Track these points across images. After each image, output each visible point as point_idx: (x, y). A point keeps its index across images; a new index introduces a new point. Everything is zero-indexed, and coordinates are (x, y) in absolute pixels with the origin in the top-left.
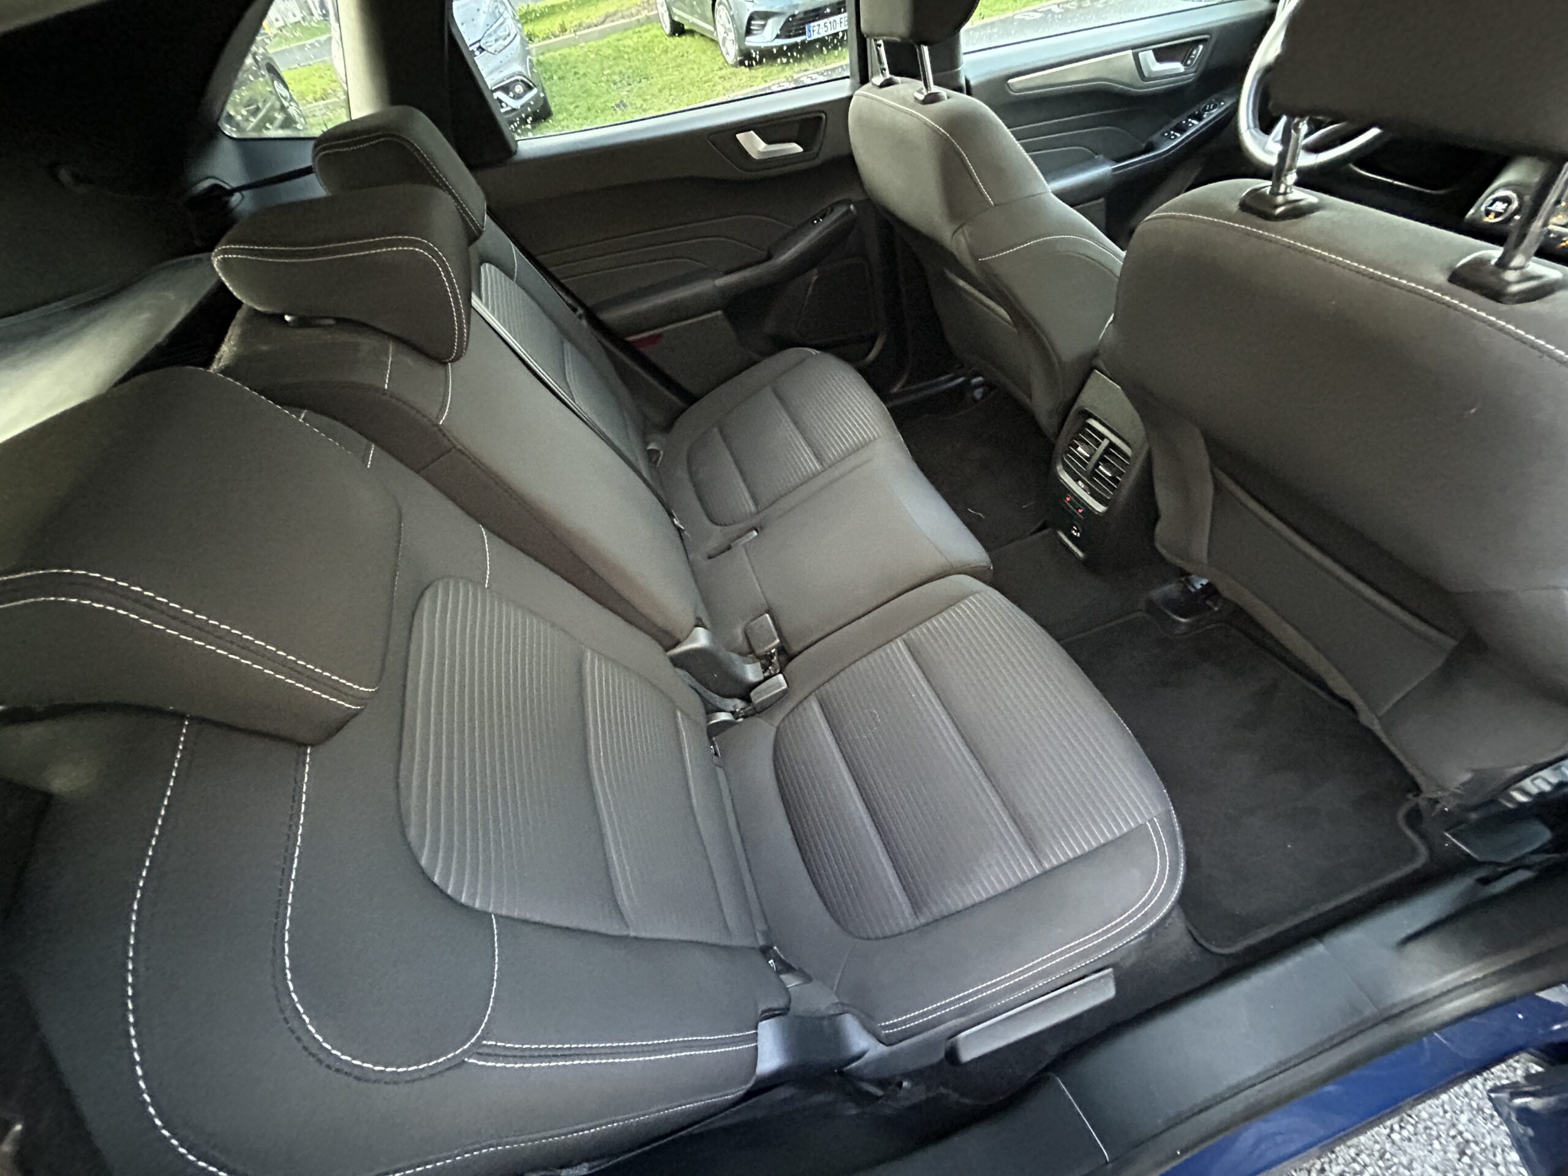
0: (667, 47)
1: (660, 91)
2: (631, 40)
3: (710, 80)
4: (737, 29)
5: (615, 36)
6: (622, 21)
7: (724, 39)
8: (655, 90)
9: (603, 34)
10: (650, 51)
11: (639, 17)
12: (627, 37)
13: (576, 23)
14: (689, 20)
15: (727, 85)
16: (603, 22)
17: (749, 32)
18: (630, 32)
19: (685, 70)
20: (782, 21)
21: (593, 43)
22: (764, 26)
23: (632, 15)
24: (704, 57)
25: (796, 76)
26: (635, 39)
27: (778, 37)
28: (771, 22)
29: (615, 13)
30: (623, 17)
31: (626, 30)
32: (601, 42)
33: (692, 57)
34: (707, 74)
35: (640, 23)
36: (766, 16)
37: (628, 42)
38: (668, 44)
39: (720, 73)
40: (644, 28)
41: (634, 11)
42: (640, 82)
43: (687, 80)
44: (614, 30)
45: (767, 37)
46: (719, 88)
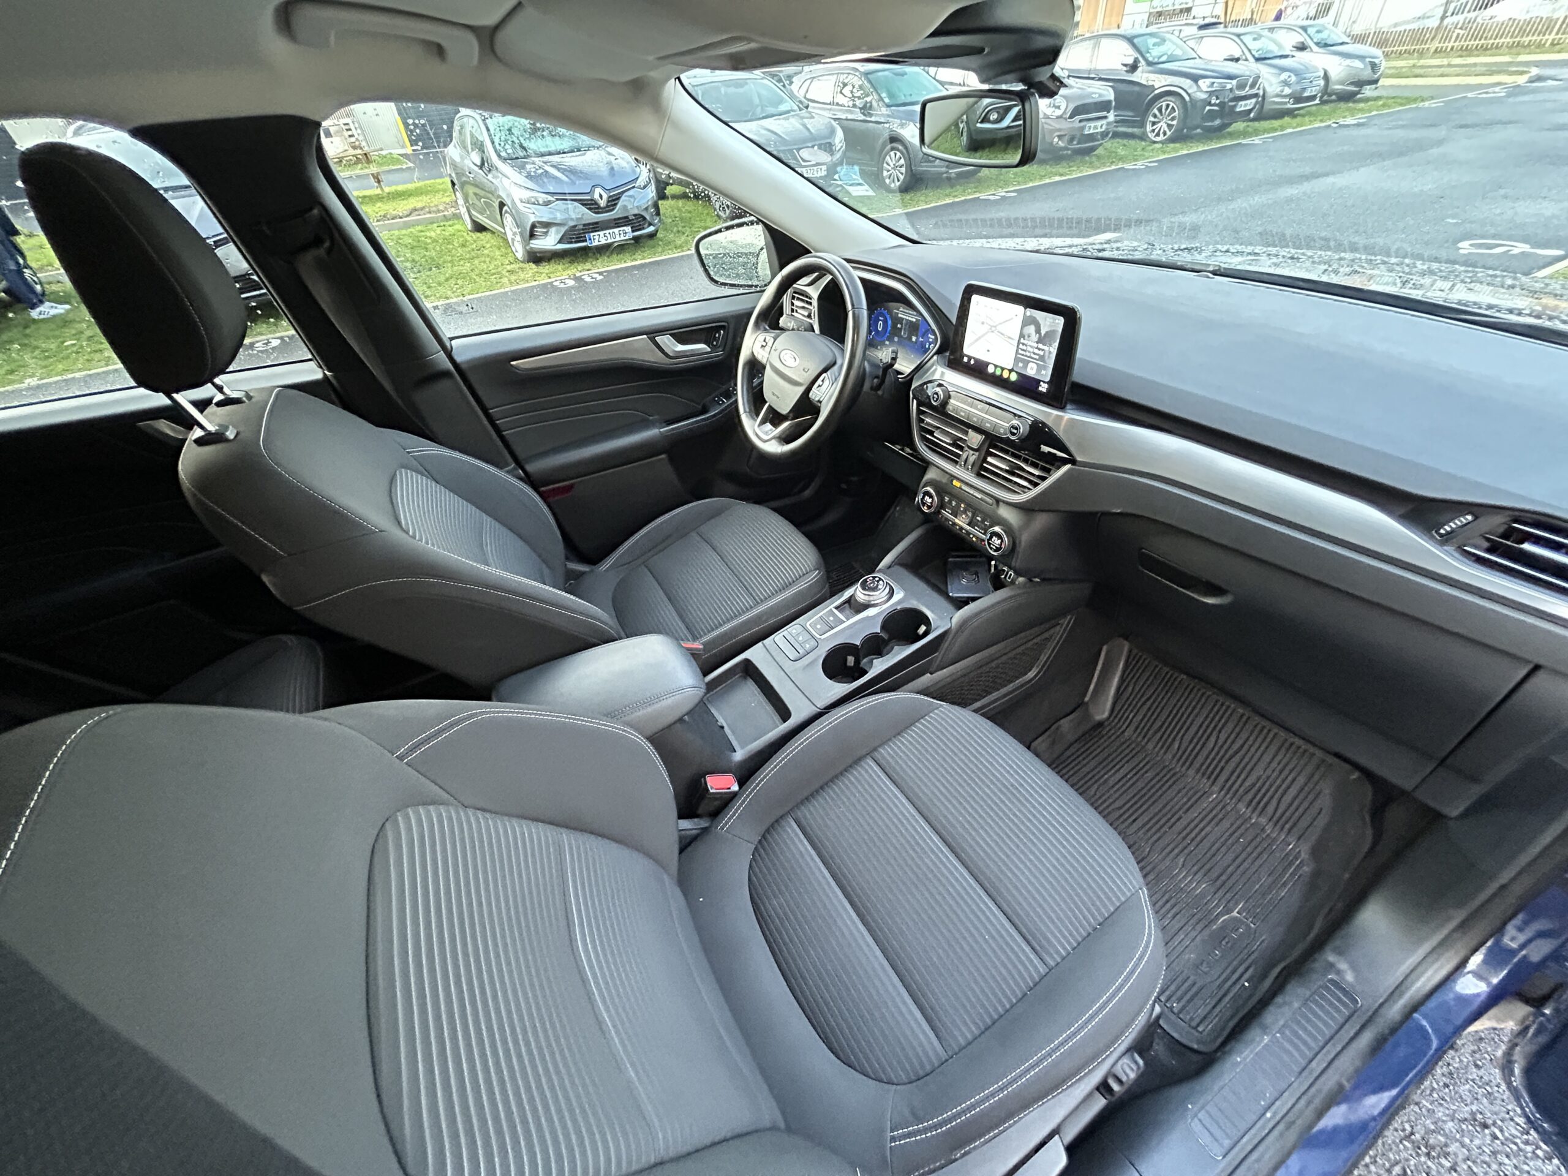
0: (466, 241)
1: (447, 280)
2: (434, 232)
3: (498, 273)
4: (521, 234)
5: (420, 228)
6: (428, 216)
7: (513, 240)
8: (442, 279)
9: (407, 225)
10: (449, 243)
11: (446, 213)
12: (431, 229)
13: (382, 213)
14: (483, 220)
15: (513, 278)
16: (408, 216)
17: (532, 236)
18: (435, 225)
19: (476, 262)
20: (563, 230)
21: (396, 233)
22: (546, 233)
23: (439, 211)
24: (498, 253)
25: (578, 274)
26: (438, 232)
27: (560, 242)
28: (553, 230)
29: (422, 209)
30: (430, 212)
31: (432, 223)
32: (404, 232)
33: (486, 252)
34: (497, 267)
35: (446, 218)
36: (547, 225)
37: (433, 234)
38: (469, 238)
39: (509, 268)
40: (450, 223)
41: (441, 208)
42: (430, 269)
43: (477, 272)
44: (418, 223)
45: (549, 242)
46: (505, 280)
